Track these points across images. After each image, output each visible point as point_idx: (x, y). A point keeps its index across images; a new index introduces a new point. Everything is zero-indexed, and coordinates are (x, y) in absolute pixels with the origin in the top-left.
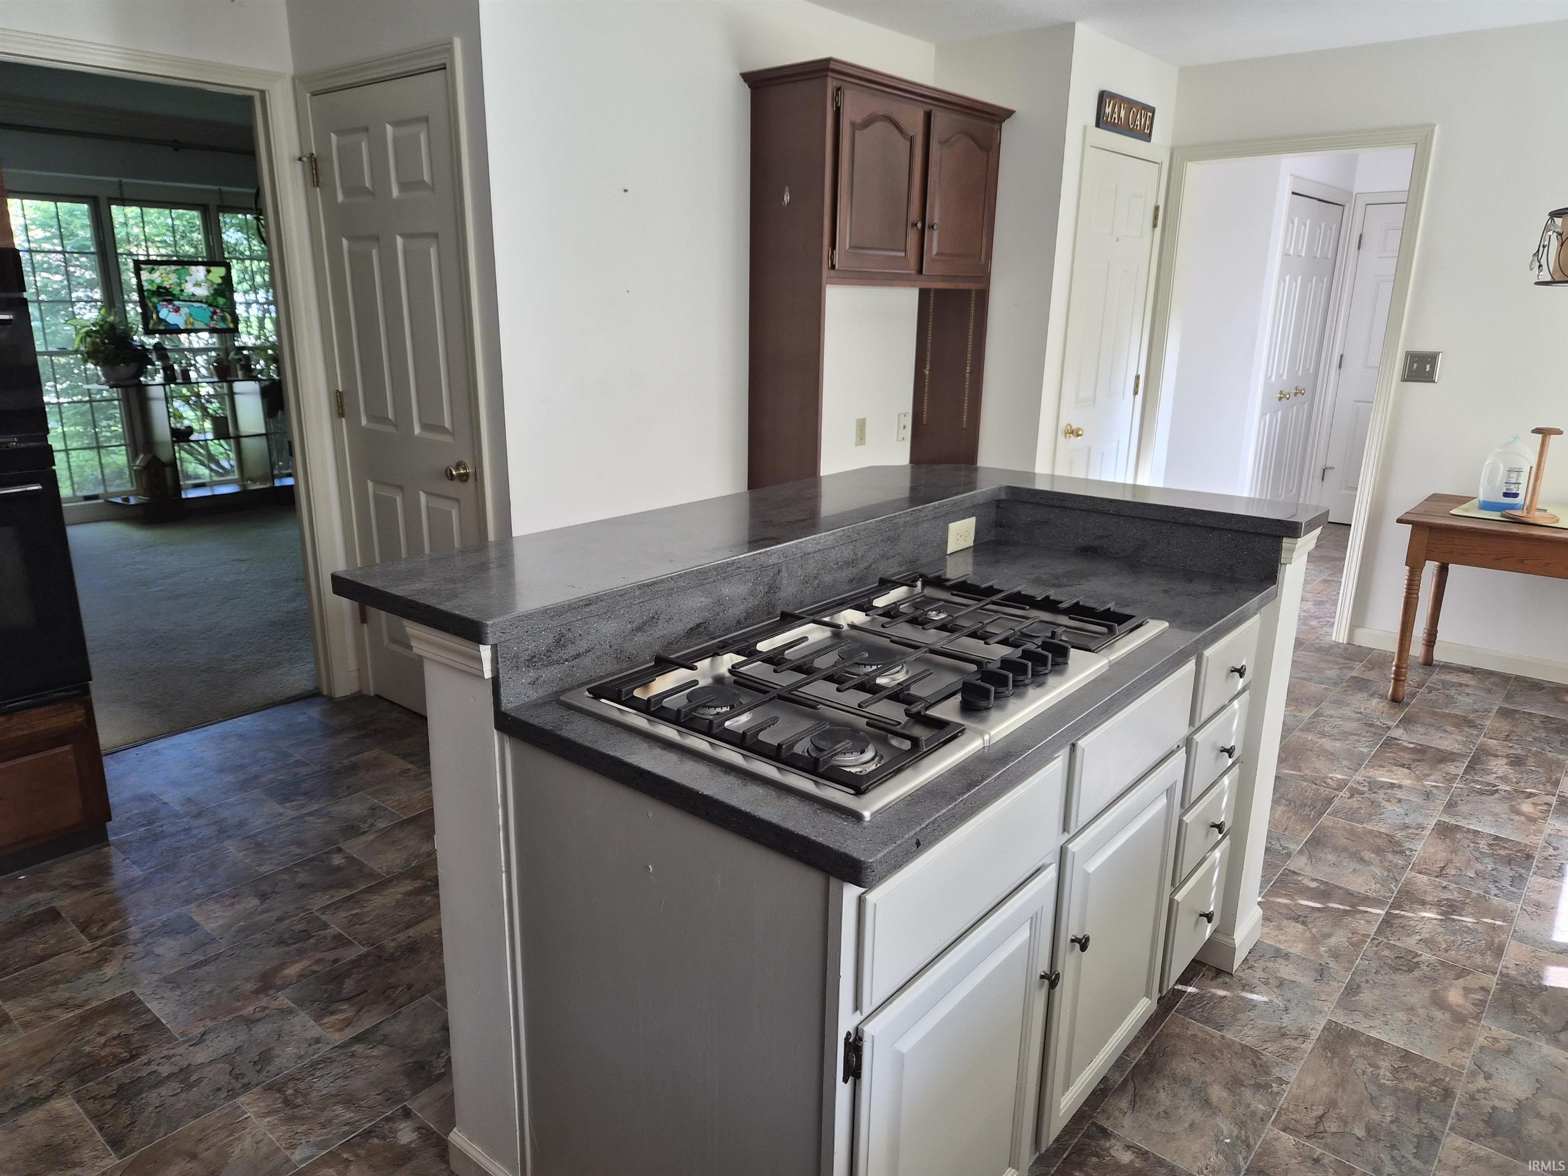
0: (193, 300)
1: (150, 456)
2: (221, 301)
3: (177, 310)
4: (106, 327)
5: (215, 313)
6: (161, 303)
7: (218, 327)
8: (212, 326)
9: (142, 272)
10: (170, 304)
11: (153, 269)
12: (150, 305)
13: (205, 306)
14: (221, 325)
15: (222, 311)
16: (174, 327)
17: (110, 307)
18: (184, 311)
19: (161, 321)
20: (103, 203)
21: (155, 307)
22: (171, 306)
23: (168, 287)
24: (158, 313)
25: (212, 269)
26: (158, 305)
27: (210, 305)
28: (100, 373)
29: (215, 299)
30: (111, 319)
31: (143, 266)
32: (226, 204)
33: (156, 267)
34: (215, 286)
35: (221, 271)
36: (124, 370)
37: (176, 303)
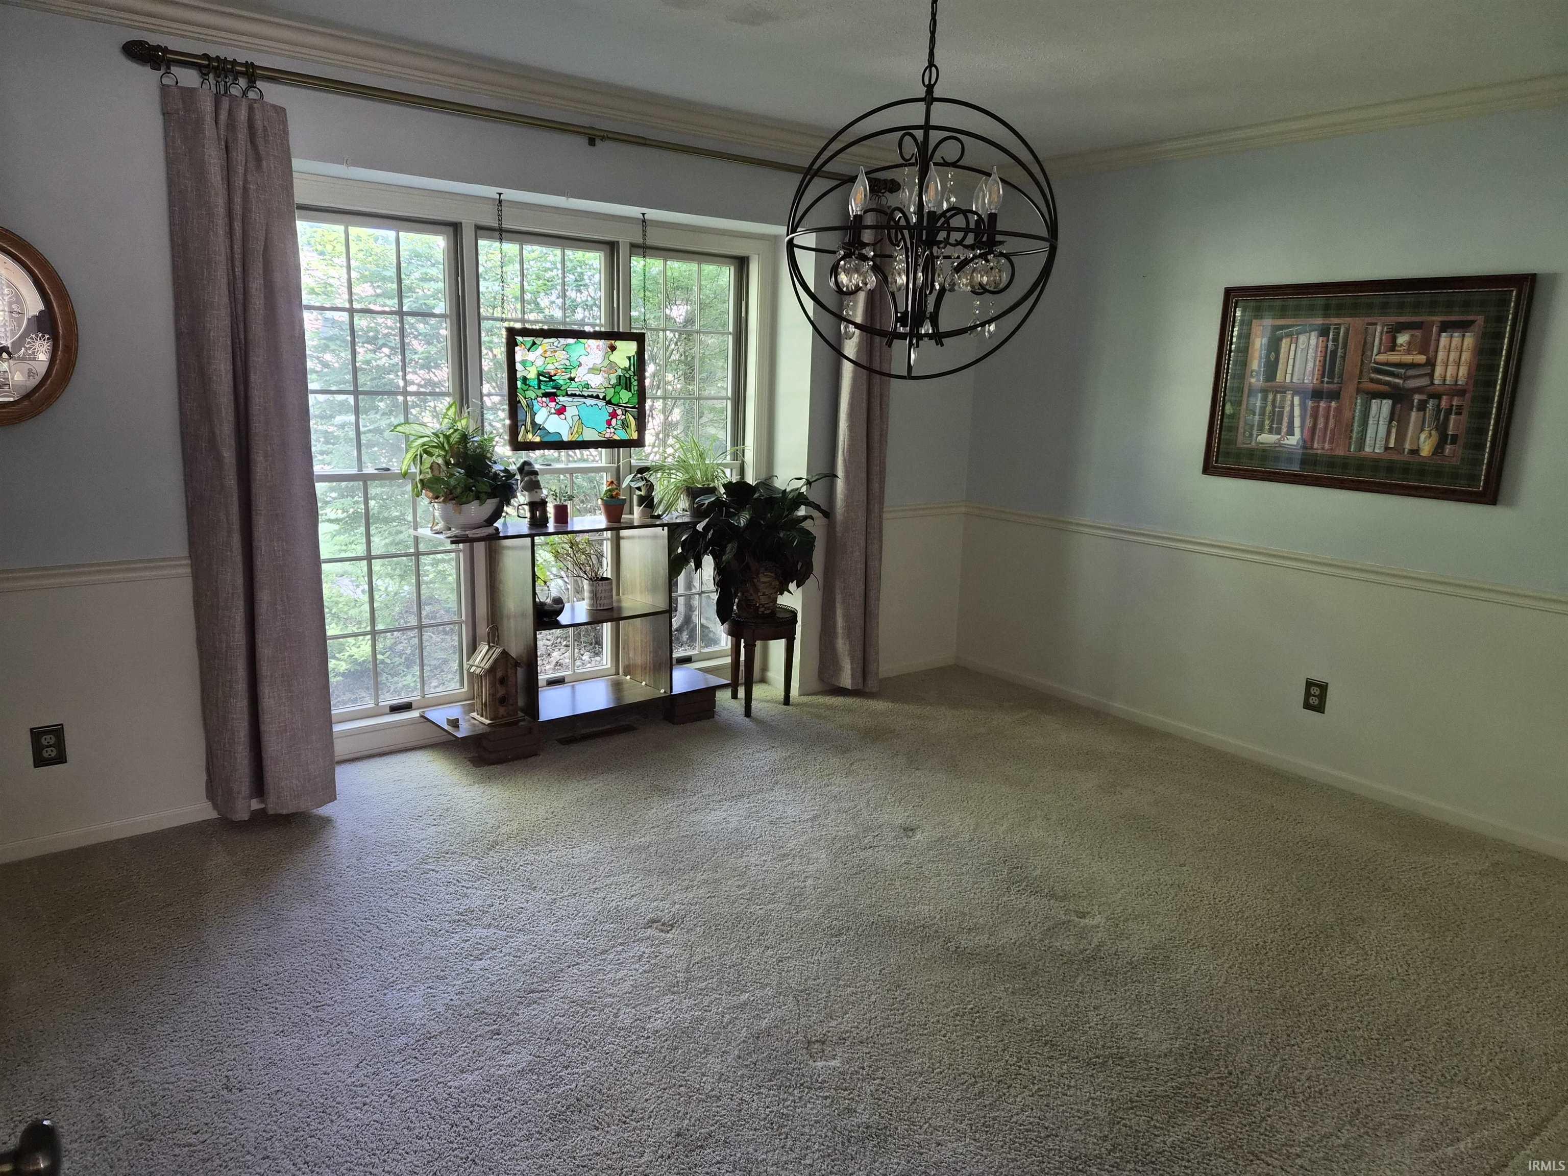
0: (586, 394)
1: (498, 651)
2: (625, 396)
3: (561, 411)
4: (455, 438)
5: (614, 415)
6: (539, 399)
7: (616, 437)
8: (607, 435)
9: (517, 349)
10: (551, 401)
11: (534, 343)
12: (524, 402)
13: (601, 403)
14: (620, 435)
15: (625, 412)
16: (557, 439)
17: (462, 406)
18: (571, 411)
19: (536, 427)
20: (468, 234)
21: (530, 406)
22: (552, 404)
23: (553, 373)
24: (533, 415)
25: (618, 344)
26: (535, 402)
27: (609, 403)
28: (437, 513)
29: (617, 393)
30: (461, 424)
31: (519, 339)
32: (650, 242)
33: (538, 340)
34: (620, 372)
35: (630, 348)
36: (476, 511)
37: (562, 399)
